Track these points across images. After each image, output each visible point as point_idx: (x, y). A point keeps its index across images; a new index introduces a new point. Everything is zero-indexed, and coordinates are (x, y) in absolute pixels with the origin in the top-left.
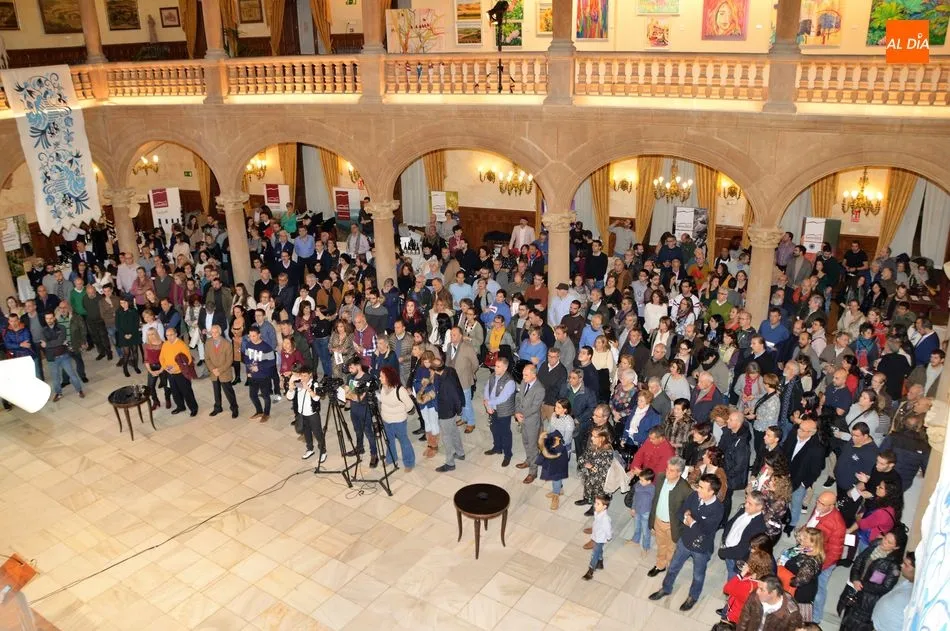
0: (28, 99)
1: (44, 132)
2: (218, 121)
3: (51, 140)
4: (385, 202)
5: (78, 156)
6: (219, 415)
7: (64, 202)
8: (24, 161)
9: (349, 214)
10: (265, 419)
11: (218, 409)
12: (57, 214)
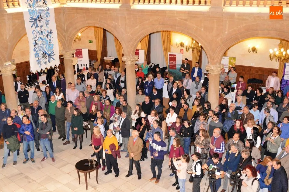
0: (29, 2)
1: (36, 20)
2: (127, 18)
3: (39, 24)
4: (218, 64)
5: (51, 33)
6: (130, 176)
7: (43, 56)
8: (26, 34)
9: (175, 66)
10: (157, 181)
11: (130, 173)
12: (39, 62)
